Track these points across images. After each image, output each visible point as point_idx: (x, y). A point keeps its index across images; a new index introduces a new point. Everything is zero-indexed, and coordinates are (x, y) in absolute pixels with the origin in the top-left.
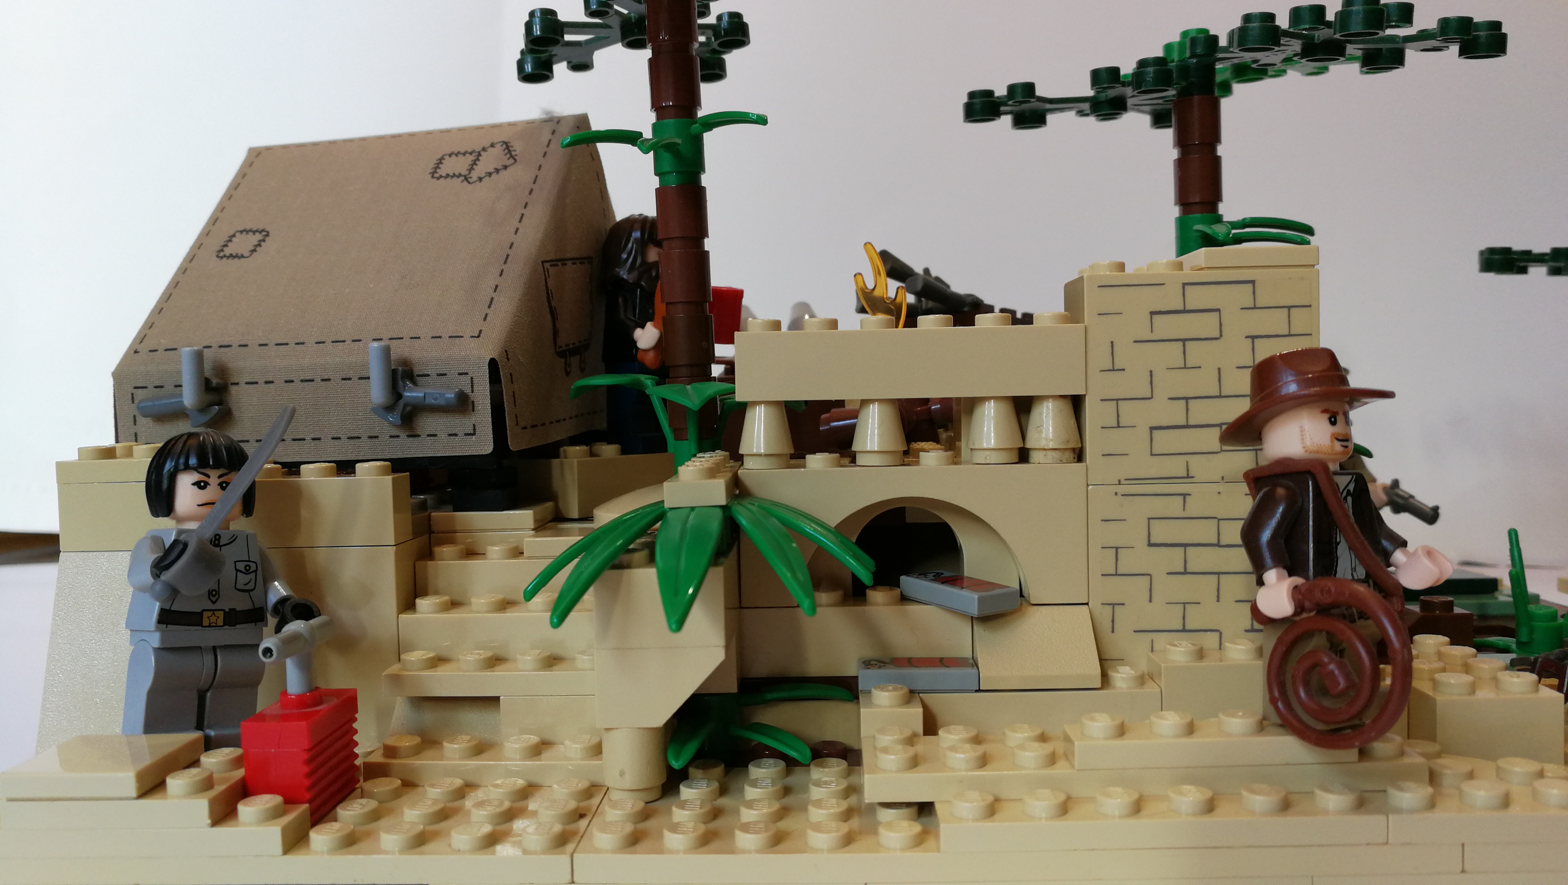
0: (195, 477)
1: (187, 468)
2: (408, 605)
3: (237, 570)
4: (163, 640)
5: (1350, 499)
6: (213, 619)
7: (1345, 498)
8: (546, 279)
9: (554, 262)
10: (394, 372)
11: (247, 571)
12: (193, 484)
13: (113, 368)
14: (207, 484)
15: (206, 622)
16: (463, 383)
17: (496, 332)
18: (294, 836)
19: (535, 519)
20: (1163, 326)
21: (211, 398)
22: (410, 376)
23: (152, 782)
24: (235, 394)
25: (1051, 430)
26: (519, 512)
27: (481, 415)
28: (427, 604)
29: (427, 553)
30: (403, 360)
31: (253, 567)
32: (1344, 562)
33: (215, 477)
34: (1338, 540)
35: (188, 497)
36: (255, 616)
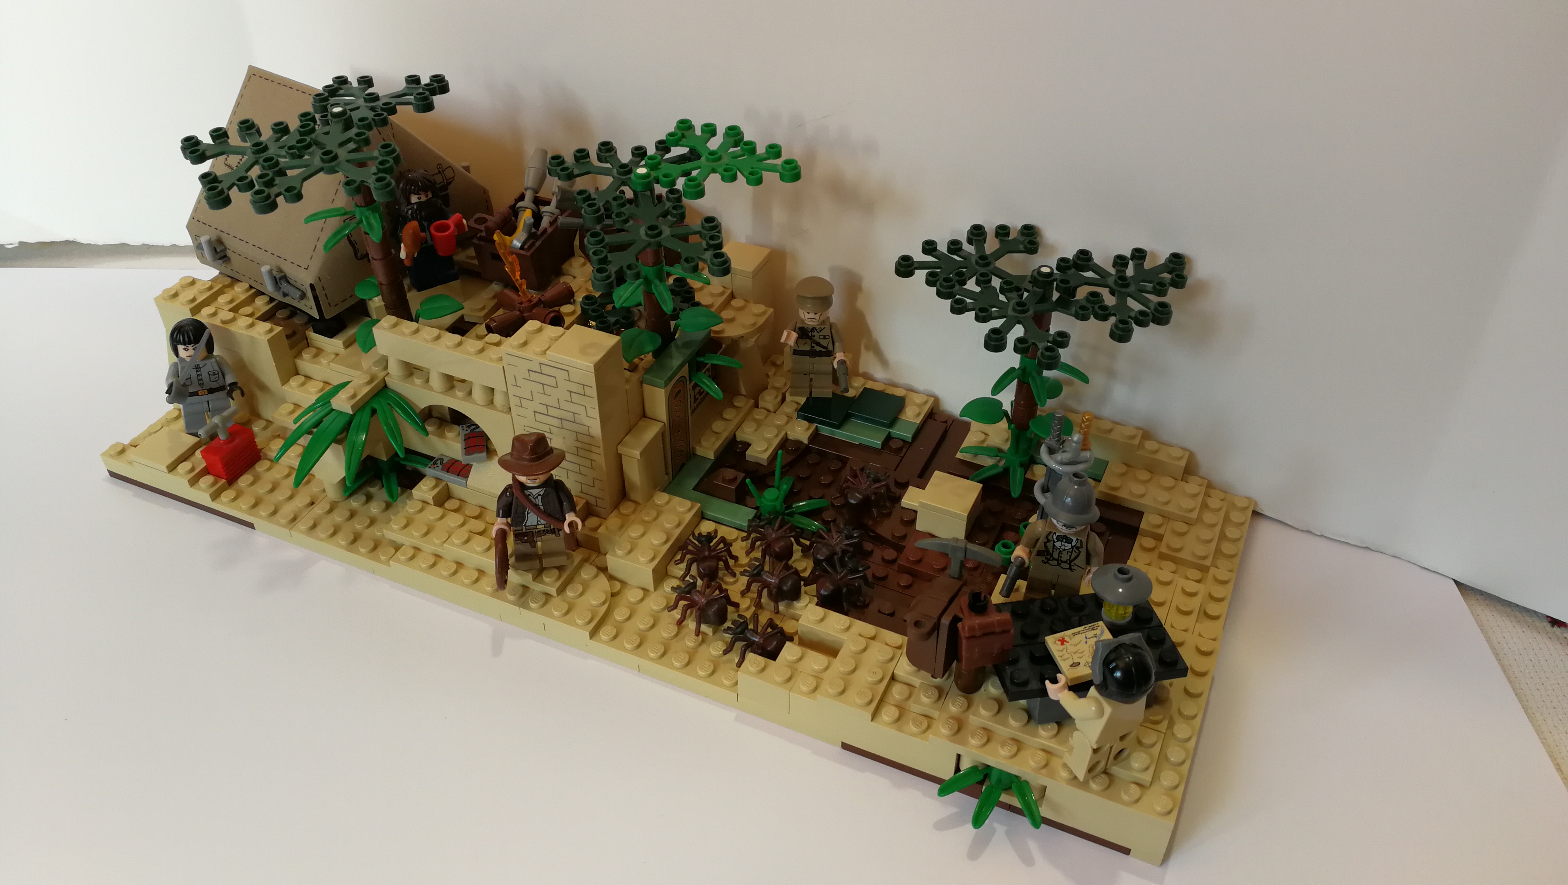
0: (183, 347)
1: (180, 342)
2: (285, 380)
3: (210, 375)
5: (540, 497)
6: (203, 393)
7: (537, 497)
10: (275, 277)
11: (214, 374)
12: (184, 349)
13: (187, 222)
14: (188, 349)
15: (200, 394)
16: (303, 288)
17: (316, 266)
18: (215, 496)
19: (344, 343)
20: (534, 376)
21: (219, 256)
22: (285, 278)
23: (172, 468)
24: (229, 253)
25: (498, 399)
26: (338, 341)
27: (312, 303)
28: (295, 382)
29: (299, 354)
30: (280, 270)
31: (216, 373)
32: (532, 519)
33: (190, 347)
34: (529, 511)
35: (182, 353)
36: (222, 388)
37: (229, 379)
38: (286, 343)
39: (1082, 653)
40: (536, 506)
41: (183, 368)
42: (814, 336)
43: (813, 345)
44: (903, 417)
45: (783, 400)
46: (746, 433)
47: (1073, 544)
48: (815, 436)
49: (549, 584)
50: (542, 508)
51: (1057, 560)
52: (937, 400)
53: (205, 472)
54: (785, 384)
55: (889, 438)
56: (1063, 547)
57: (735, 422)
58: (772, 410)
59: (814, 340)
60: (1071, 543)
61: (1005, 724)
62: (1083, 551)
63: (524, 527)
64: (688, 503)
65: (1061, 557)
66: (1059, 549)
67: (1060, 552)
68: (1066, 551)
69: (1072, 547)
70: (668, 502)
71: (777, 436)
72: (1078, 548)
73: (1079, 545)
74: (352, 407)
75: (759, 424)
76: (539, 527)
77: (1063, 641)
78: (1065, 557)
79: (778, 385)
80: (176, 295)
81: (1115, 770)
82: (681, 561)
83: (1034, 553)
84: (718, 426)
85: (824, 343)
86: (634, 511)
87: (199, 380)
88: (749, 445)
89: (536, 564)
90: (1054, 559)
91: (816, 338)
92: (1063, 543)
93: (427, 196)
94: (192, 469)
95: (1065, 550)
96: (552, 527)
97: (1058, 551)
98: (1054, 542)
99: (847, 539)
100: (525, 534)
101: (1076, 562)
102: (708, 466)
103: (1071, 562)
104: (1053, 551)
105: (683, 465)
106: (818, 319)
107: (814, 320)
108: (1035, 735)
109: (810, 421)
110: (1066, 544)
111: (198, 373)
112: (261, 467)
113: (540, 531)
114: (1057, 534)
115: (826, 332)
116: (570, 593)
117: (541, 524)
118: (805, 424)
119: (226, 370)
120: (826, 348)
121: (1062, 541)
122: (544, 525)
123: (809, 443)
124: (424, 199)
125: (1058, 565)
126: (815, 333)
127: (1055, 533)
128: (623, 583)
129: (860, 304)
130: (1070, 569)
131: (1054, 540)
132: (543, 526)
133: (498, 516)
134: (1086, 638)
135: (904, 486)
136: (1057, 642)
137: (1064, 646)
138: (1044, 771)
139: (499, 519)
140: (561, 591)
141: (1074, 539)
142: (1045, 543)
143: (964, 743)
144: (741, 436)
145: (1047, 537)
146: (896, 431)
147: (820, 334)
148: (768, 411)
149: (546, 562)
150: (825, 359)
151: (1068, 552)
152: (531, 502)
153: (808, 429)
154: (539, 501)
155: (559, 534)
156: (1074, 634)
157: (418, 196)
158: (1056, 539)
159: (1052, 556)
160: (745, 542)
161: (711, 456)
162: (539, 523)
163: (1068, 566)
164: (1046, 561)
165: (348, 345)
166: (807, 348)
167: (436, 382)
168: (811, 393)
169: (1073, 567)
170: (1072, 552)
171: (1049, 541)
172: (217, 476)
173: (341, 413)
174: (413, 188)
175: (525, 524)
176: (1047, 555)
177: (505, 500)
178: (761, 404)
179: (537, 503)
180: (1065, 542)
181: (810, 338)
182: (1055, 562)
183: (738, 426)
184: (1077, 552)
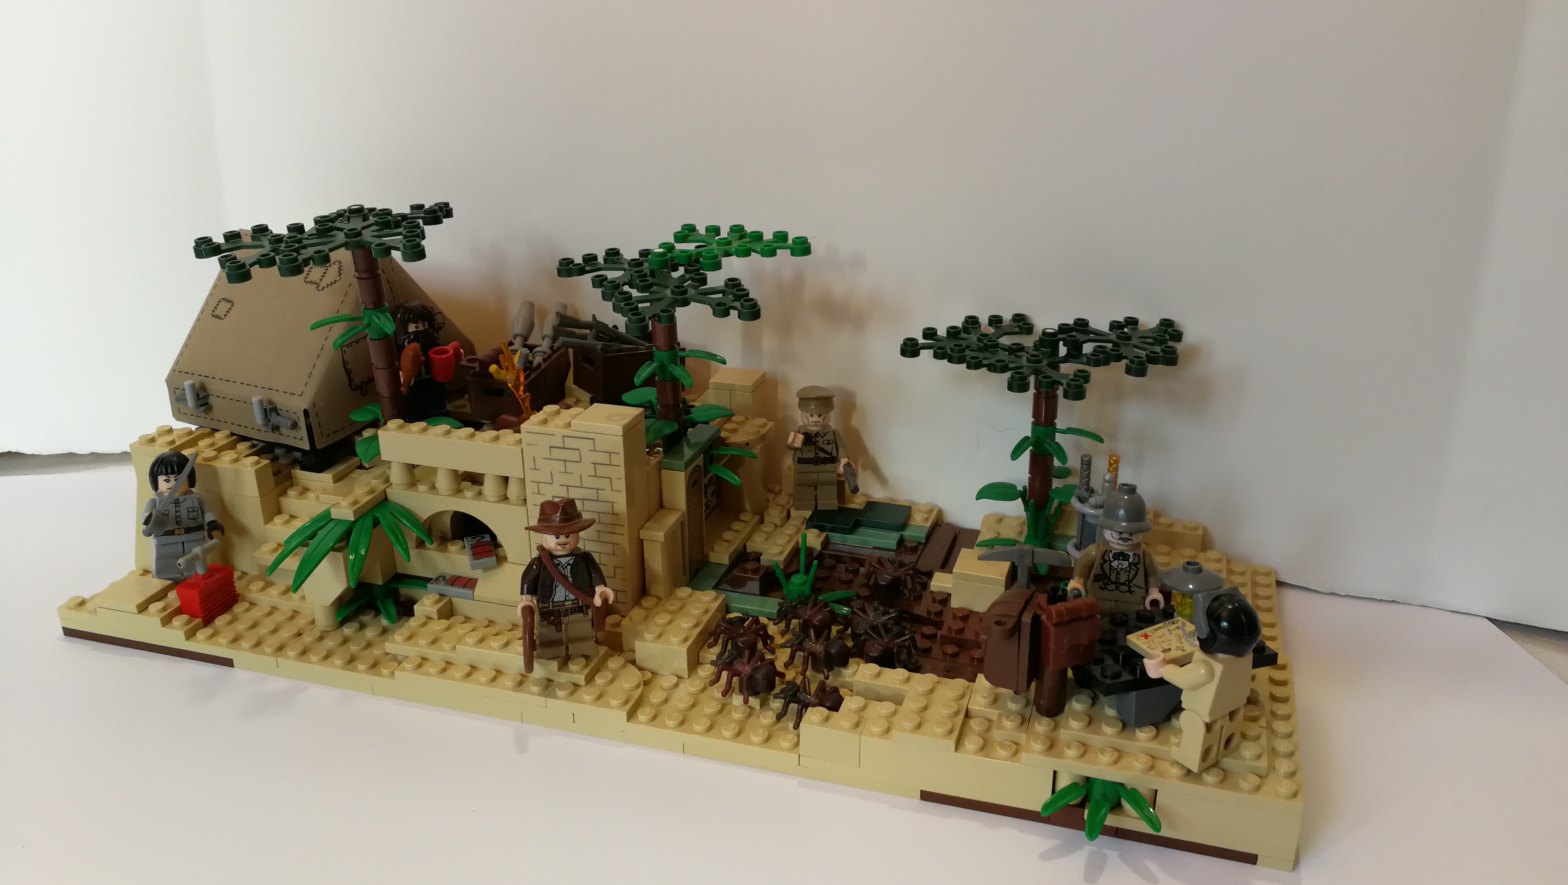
0: (164, 477)
1: (162, 474)
2: (268, 519)
3: (189, 512)
4: (158, 541)
5: (569, 567)
6: (180, 532)
7: (566, 567)
8: (343, 356)
9: (348, 346)
10: (265, 409)
11: (193, 512)
12: (164, 480)
13: (165, 378)
14: (169, 480)
15: (176, 533)
16: (295, 417)
17: (310, 393)
18: (190, 635)
19: (334, 477)
20: (556, 453)
21: (201, 402)
22: (275, 410)
23: (143, 608)
24: (212, 400)
25: (513, 490)
26: (325, 475)
27: (304, 432)
28: (279, 519)
29: (284, 493)
30: (270, 402)
31: (196, 509)
32: (561, 594)
33: (172, 477)
34: (557, 585)
35: (163, 485)
36: (200, 528)
37: (209, 517)
38: (271, 479)
39: (1169, 641)
40: (565, 577)
41: (161, 502)
42: (818, 441)
43: (817, 451)
44: (912, 523)
45: (788, 516)
46: (757, 543)
47: (1131, 560)
48: (826, 543)
49: (577, 672)
50: (571, 579)
51: (1115, 583)
52: (940, 513)
53: (179, 611)
54: (788, 502)
55: (901, 542)
56: (1120, 566)
57: (744, 534)
58: (779, 525)
59: (819, 447)
60: (1128, 560)
61: (1099, 732)
62: (1141, 566)
63: (551, 603)
64: (713, 593)
65: (1119, 579)
66: (1116, 569)
67: (1118, 573)
68: (1124, 571)
69: (1130, 564)
70: (690, 596)
71: (789, 542)
72: (1135, 565)
73: (1136, 561)
74: (355, 512)
75: (769, 535)
76: (567, 603)
77: (1146, 636)
78: (1123, 578)
79: (782, 502)
80: (152, 440)
81: (1227, 762)
82: (715, 643)
83: (1091, 578)
84: (728, 535)
85: (828, 448)
86: (656, 605)
87: (177, 517)
88: (761, 554)
89: (562, 651)
90: (1112, 583)
91: (820, 444)
92: (1120, 562)
93: (424, 326)
94: (164, 609)
95: (1122, 569)
96: (580, 604)
97: (1116, 571)
98: (1111, 562)
99: (884, 615)
100: (551, 613)
101: (1134, 582)
102: (723, 570)
103: (1130, 582)
104: (1110, 573)
105: (698, 570)
106: (821, 423)
107: (818, 423)
108: (1133, 738)
109: (822, 529)
110: (1124, 562)
111: (177, 509)
112: (238, 609)
113: (566, 610)
114: (1113, 552)
115: (829, 437)
116: (599, 680)
117: (570, 600)
118: (815, 531)
119: (206, 509)
120: (830, 454)
121: (1119, 559)
122: (572, 600)
123: (822, 550)
124: (421, 328)
125: (1117, 588)
126: (819, 439)
127: (1111, 551)
128: (654, 674)
129: (855, 422)
130: (1130, 591)
131: (1110, 560)
132: (571, 603)
133: (522, 593)
134: (1169, 630)
135: (930, 575)
136: (1140, 638)
137: (1149, 640)
138: (1152, 772)
139: (524, 597)
140: (590, 679)
141: (1131, 554)
142: (1101, 565)
143: (1060, 756)
144: (751, 547)
145: (1103, 558)
146: (907, 533)
147: (825, 438)
148: (776, 526)
149: (573, 648)
150: (829, 466)
151: (1126, 571)
152: (559, 571)
153: (819, 536)
154: (568, 572)
155: (587, 613)
156: (1156, 630)
157: (415, 325)
158: (1113, 557)
159: (1109, 578)
160: (776, 626)
161: (725, 560)
162: (567, 599)
163: (1127, 588)
164: (1103, 586)
165: (337, 480)
166: (811, 455)
167: (443, 482)
168: (816, 507)
169: (1132, 589)
170: (1129, 571)
171: (1105, 561)
172: (193, 616)
173: (340, 521)
174: (411, 316)
175: (553, 600)
176: (1104, 579)
177: (532, 575)
178: (766, 518)
179: (566, 574)
180: (1122, 560)
181: (814, 444)
182: (1113, 587)
183: (749, 536)
184: (1136, 569)
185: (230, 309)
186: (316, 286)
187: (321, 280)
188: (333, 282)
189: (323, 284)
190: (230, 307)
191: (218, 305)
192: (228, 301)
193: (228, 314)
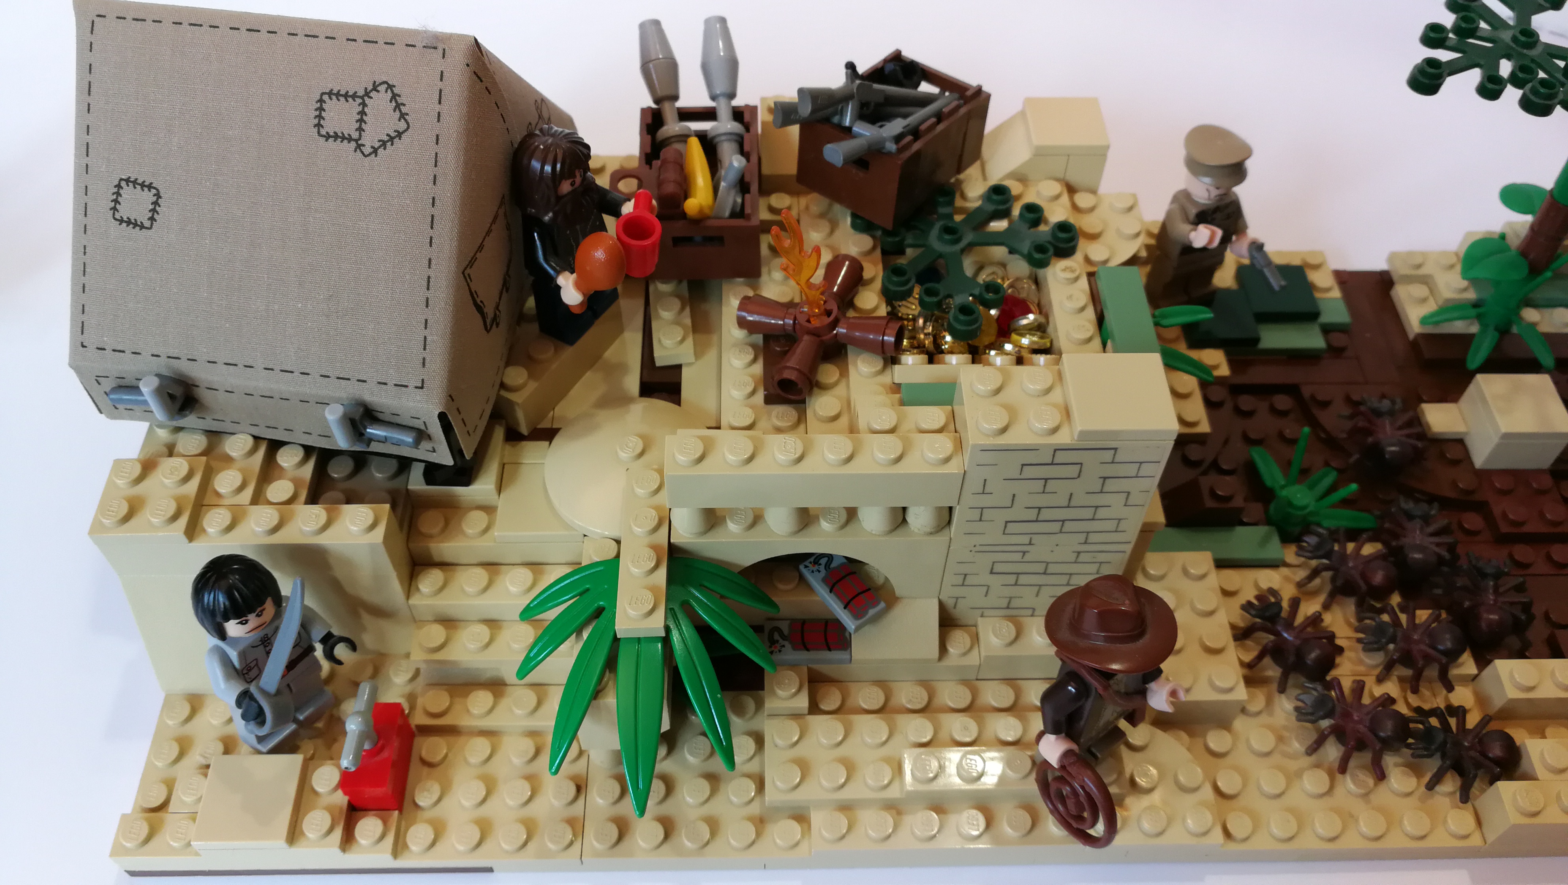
0: (236, 619)
1: (230, 617)
8: (468, 285)
9: (471, 264)
10: (352, 418)
12: (235, 625)
14: (247, 622)
16: (418, 424)
18: (399, 851)
19: (496, 487)
20: (1031, 472)
21: (178, 405)
22: (369, 414)
23: (295, 832)
24: (208, 397)
26: (484, 487)
28: (428, 582)
29: (412, 532)
30: (361, 404)
33: (251, 617)
36: (309, 651)
37: (319, 633)
44: (1319, 297)
53: (355, 814)
55: (1327, 332)
70: (1170, 568)
80: (132, 513)
94: (331, 820)
118: (1209, 352)
128: (1188, 731)
146: (1326, 319)
147: (1223, 213)
153: (1220, 359)
157: (571, 181)
165: (503, 486)
167: (781, 523)
172: (380, 809)
185: (156, 203)
186: (353, 144)
187: (360, 130)
188: (393, 134)
189: (369, 140)
190: (155, 199)
191: (118, 194)
192: (143, 185)
193: (156, 216)
